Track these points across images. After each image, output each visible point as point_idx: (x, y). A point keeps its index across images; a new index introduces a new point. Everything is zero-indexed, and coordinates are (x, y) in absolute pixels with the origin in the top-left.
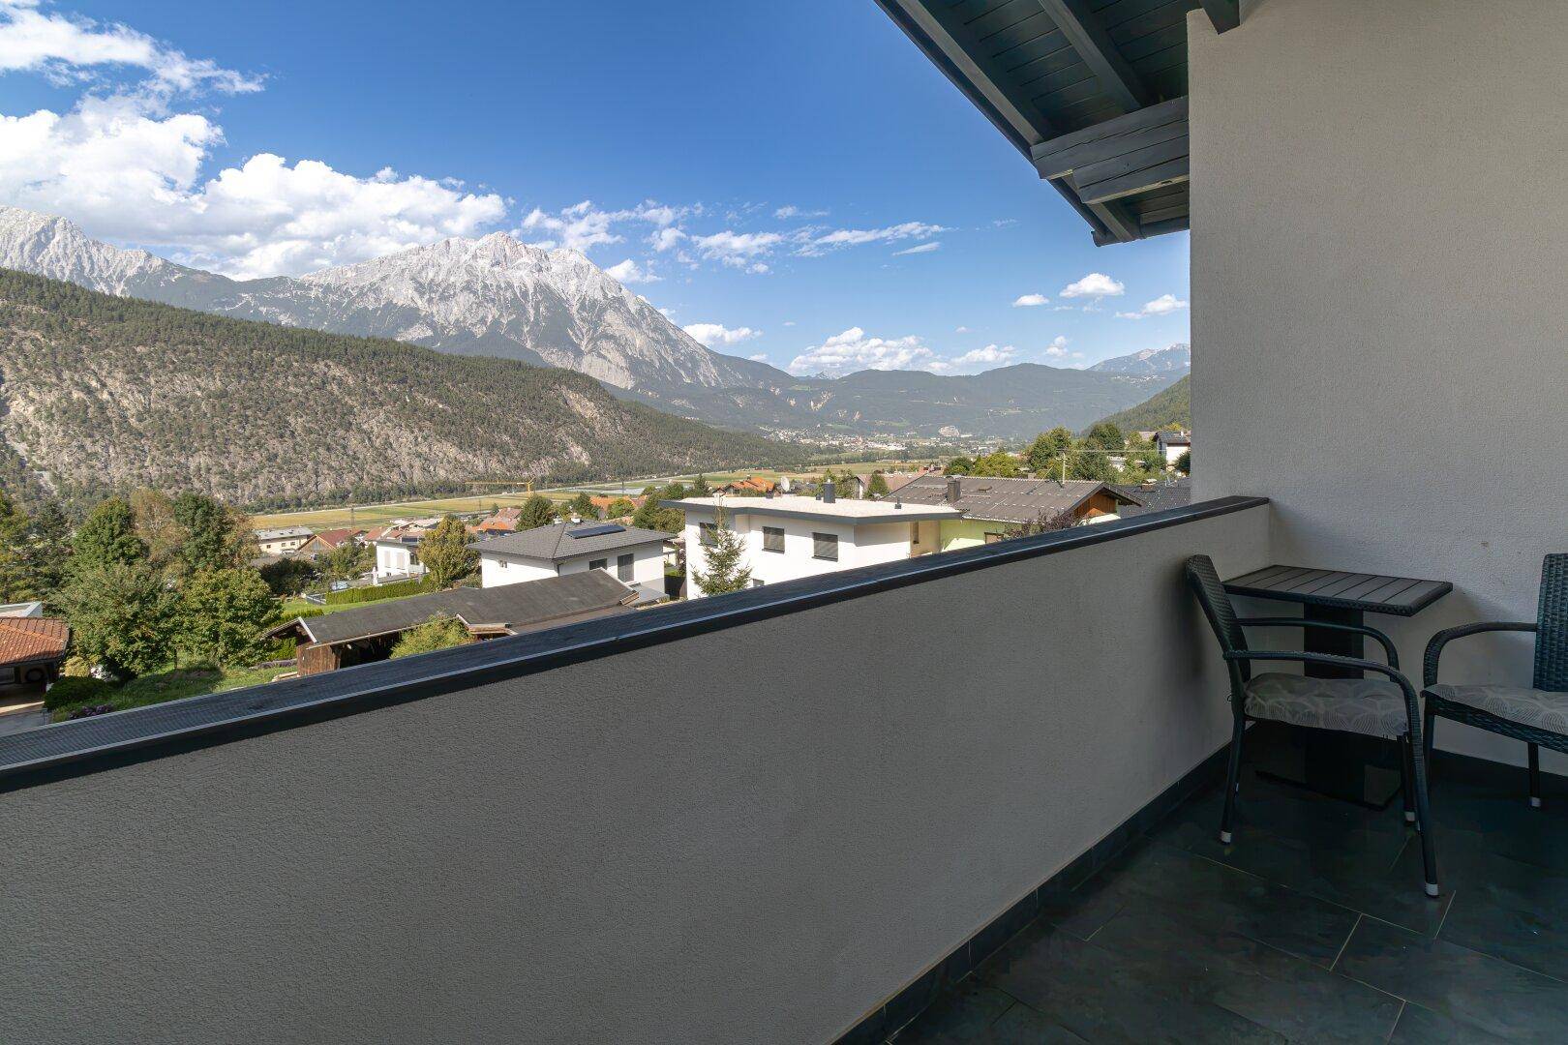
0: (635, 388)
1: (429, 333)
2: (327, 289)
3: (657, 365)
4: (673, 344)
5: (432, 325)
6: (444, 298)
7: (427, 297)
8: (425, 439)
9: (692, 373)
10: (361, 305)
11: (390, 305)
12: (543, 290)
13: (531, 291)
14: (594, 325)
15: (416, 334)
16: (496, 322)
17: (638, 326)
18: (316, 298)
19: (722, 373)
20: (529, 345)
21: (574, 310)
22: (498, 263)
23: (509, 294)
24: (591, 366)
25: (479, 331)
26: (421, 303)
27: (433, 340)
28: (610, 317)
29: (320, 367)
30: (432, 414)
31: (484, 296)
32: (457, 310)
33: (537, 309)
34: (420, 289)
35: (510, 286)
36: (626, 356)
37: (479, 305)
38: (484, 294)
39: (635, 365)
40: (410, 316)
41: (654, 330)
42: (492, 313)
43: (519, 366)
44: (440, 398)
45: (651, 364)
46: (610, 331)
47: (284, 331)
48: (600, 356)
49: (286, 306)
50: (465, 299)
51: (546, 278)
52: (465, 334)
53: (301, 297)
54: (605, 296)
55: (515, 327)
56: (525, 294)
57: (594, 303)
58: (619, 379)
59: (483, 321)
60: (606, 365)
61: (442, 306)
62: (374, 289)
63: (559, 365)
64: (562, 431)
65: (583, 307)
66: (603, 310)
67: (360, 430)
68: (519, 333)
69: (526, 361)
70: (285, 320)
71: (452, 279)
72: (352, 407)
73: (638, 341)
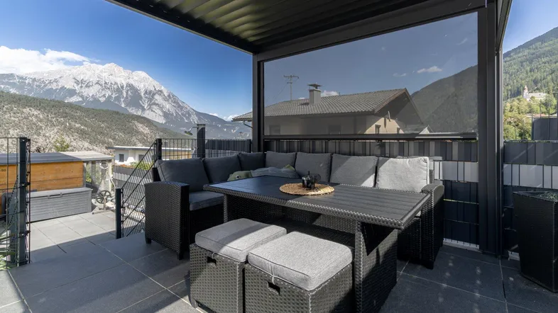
0: (166, 123)
1: (80, 99)
2: (34, 80)
3: (175, 115)
4: (180, 107)
5: (82, 97)
6: (88, 86)
7: (80, 85)
8: (75, 140)
9: (188, 118)
10: (50, 87)
11: (63, 88)
12: (130, 86)
13: (125, 86)
14: (150, 100)
15: (74, 99)
16: (110, 97)
17: (168, 101)
18: (29, 83)
19: (199, 119)
20: (123, 106)
21: (142, 95)
22: (112, 75)
23: (115, 86)
24: (148, 115)
25: (102, 100)
26: (77, 88)
27: (82, 102)
28: (157, 97)
29: (27, 110)
30: (78, 130)
31: (105, 87)
32: (91, 92)
33: (127, 93)
34: (77, 82)
35: (116, 83)
36: (163, 111)
37: (103, 90)
38: (106, 86)
39: (166, 115)
40: (72, 93)
41: (174, 102)
42: (108, 93)
43: (117, 113)
44: (81, 124)
45: (172, 114)
46: (157, 102)
47: (14, 96)
48: (152, 111)
49: (13, 85)
50: (98, 87)
51: (131, 82)
52: (96, 100)
53: (22, 82)
54: (155, 89)
55: (118, 99)
56: (122, 87)
57: (150, 92)
58: (161, 120)
59: (104, 96)
60: (154, 114)
61: (87, 89)
62: (56, 81)
63: (135, 113)
64: (134, 138)
65: (146, 93)
66: (154, 94)
67: (44, 135)
68: (119, 101)
69: (121, 112)
70: (13, 91)
71: (91, 80)
72: (41, 127)
73: (168, 106)
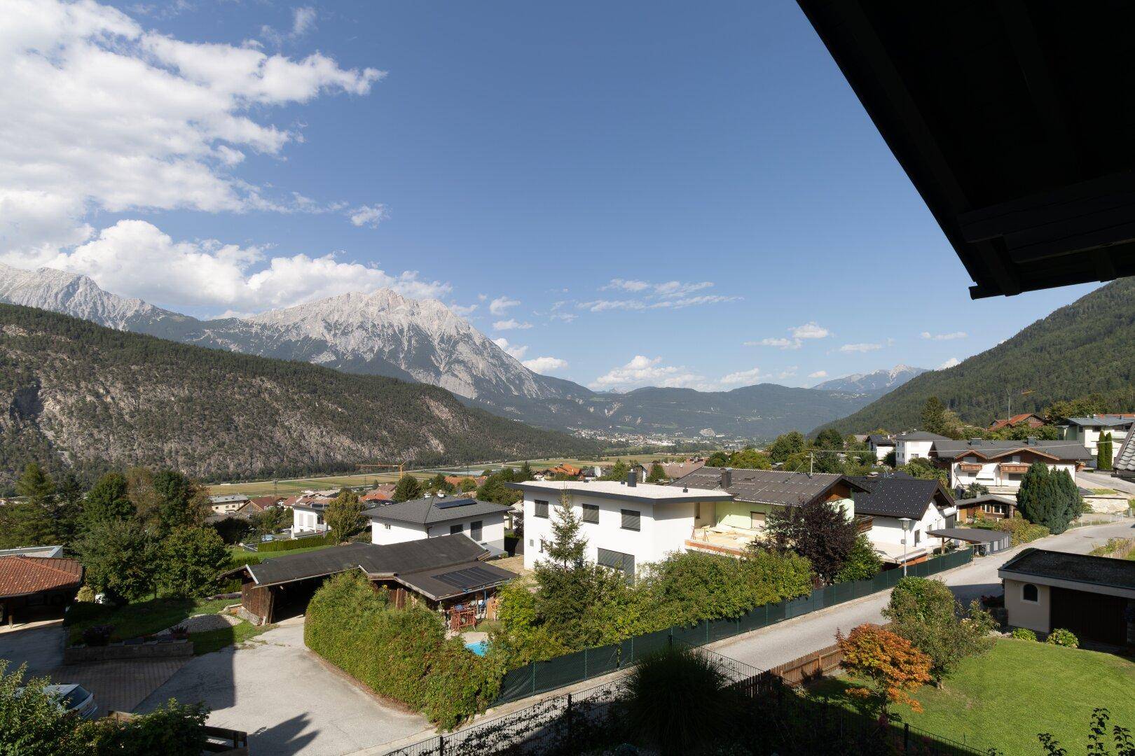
0: (477, 399)
1: (334, 358)
2: (264, 327)
3: (494, 382)
4: (506, 367)
5: (336, 353)
6: (345, 333)
7: (332, 333)
8: (328, 433)
9: (519, 388)
10: (287, 338)
11: (307, 338)
12: (416, 330)
13: (406, 329)
14: (450, 353)
15: (324, 358)
16: (381, 351)
17: (481, 354)
18: (256, 333)
19: (541, 388)
20: (403, 367)
21: (436, 343)
22: (383, 309)
23: (390, 332)
24: (447, 383)
25: (369, 357)
26: (329, 337)
27: (335, 363)
28: (461, 347)
29: (257, 381)
30: (333, 415)
31: (373, 332)
32: (353, 342)
33: (409, 341)
34: (329, 327)
35: (391, 325)
36: (472, 376)
37: (369, 338)
38: (372, 330)
39: (478, 382)
40: (321, 346)
41: (493, 357)
42: (378, 344)
43: (396, 382)
44: (339, 404)
45: (489, 381)
46: (461, 358)
47: (233, 356)
48: (454, 375)
49: (235, 338)
50: (359, 334)
51: (418, 320)
52: (358, 359)
53: (246, 332)
54: (458, 333)
55: (393, 353)
56: (401, 331)
57: (450, 338)
58: (467, 392)
59: (371, 350)
60: (458, 381)
61: (343, 339)
62: (296, 327)
63: (424, 381)
64: (425, 429)
65: (442, 340)
66: (456, 343)
67: (283, 426)
68: (396, 358)
69: (401, 378)
70: (234, 348)
71: (351, 320)
72: (278, 410)
73: (481, 365)
